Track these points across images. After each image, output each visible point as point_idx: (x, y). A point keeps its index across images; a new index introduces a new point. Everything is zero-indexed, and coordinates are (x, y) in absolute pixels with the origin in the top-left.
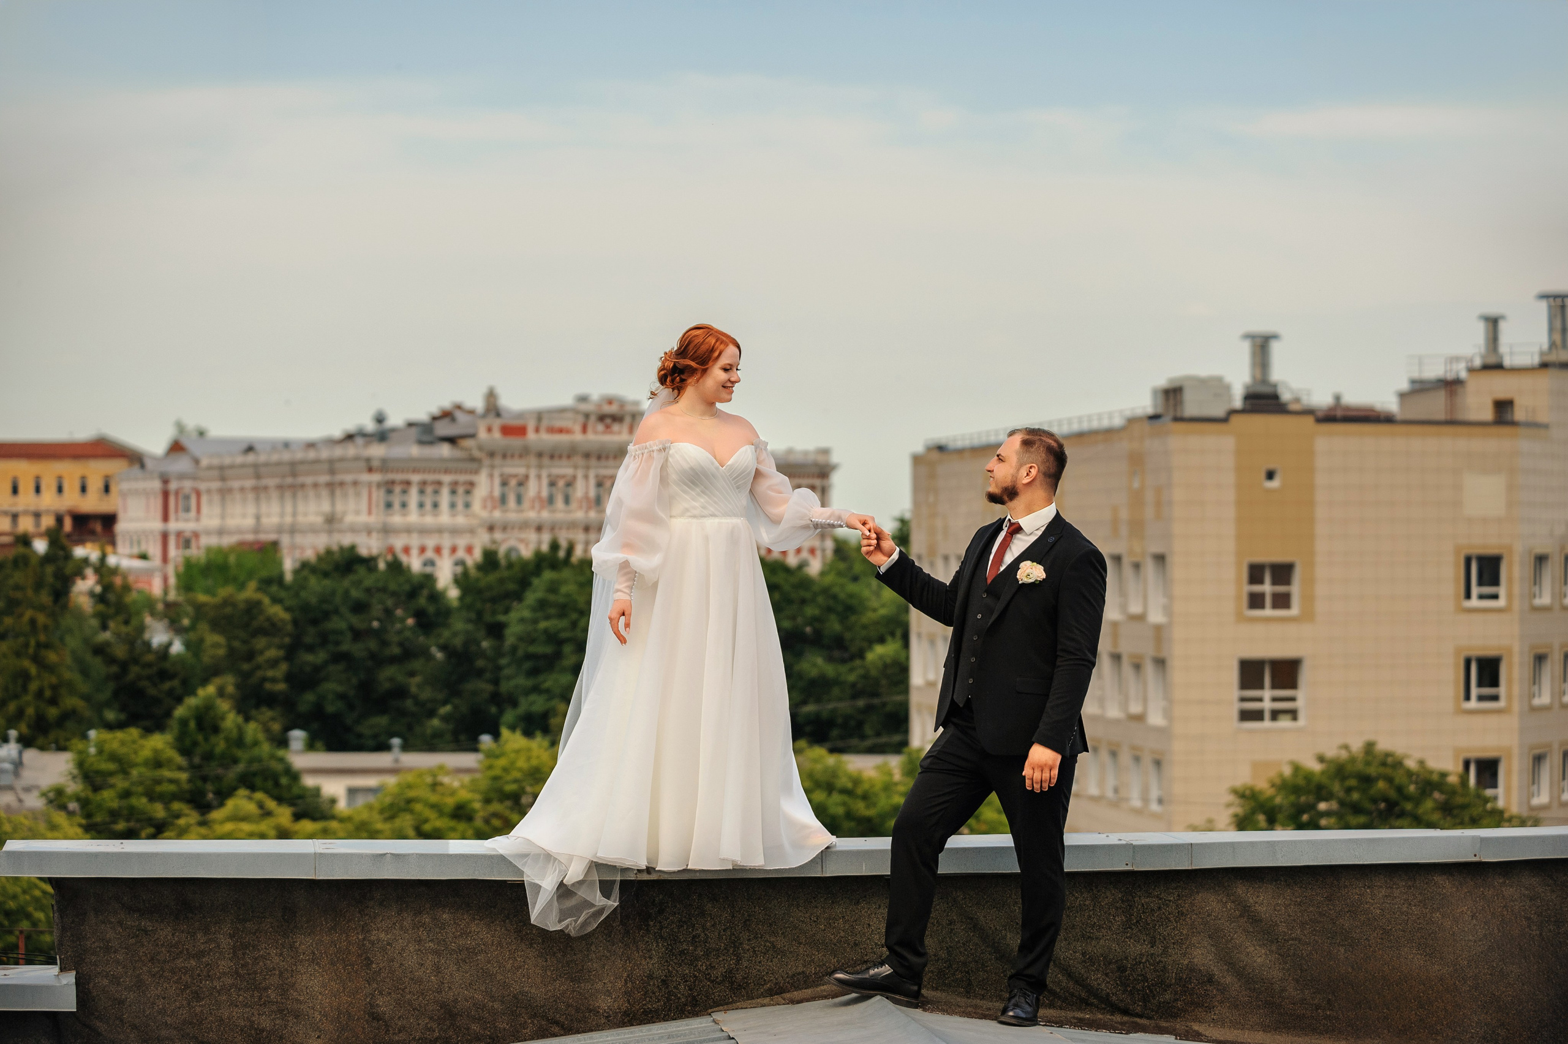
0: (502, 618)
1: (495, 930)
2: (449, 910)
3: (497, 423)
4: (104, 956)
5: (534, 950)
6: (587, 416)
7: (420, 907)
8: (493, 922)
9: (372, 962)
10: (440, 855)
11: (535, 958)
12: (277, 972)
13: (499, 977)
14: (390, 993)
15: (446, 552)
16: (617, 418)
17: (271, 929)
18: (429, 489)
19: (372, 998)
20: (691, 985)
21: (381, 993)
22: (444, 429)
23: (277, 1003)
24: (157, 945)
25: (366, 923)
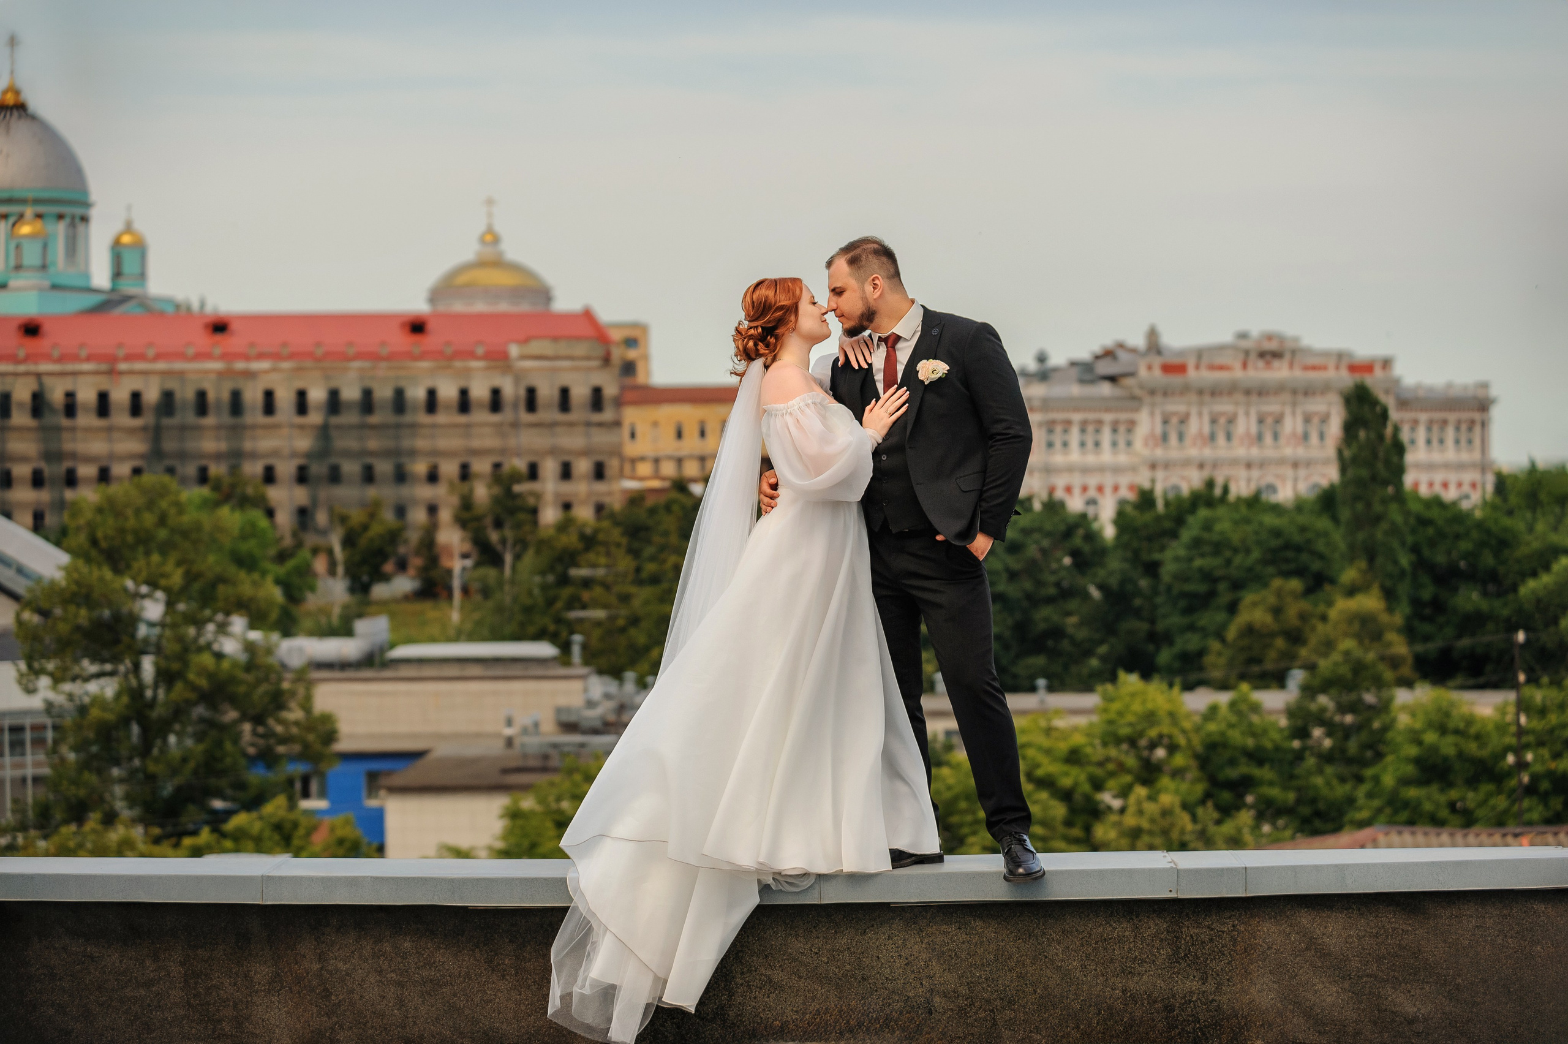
0: (1156, 556)
1: (463, 960)
2: (411, 938)
3: (1157, 361)
4: (50, 984)
5: (507, 983)
6: (1247, 353)
7: (380, 934)
8: (461, 952)
9: (331, 994)
10: (397, 878)
11: (508, 991)
12: (231, 1003)
13: (467, 1012)
14: (351, 1028)
15: (1108, 490)
16: (1277, 355)
17: (224, 957)
18: (1090, 429)
19: (331, 1033)
20: (679, 1023)
21: (341, 1028)
22: (1105, 368)
23: (231, 1036)
24: (105, 972)
25: (323, 952)
